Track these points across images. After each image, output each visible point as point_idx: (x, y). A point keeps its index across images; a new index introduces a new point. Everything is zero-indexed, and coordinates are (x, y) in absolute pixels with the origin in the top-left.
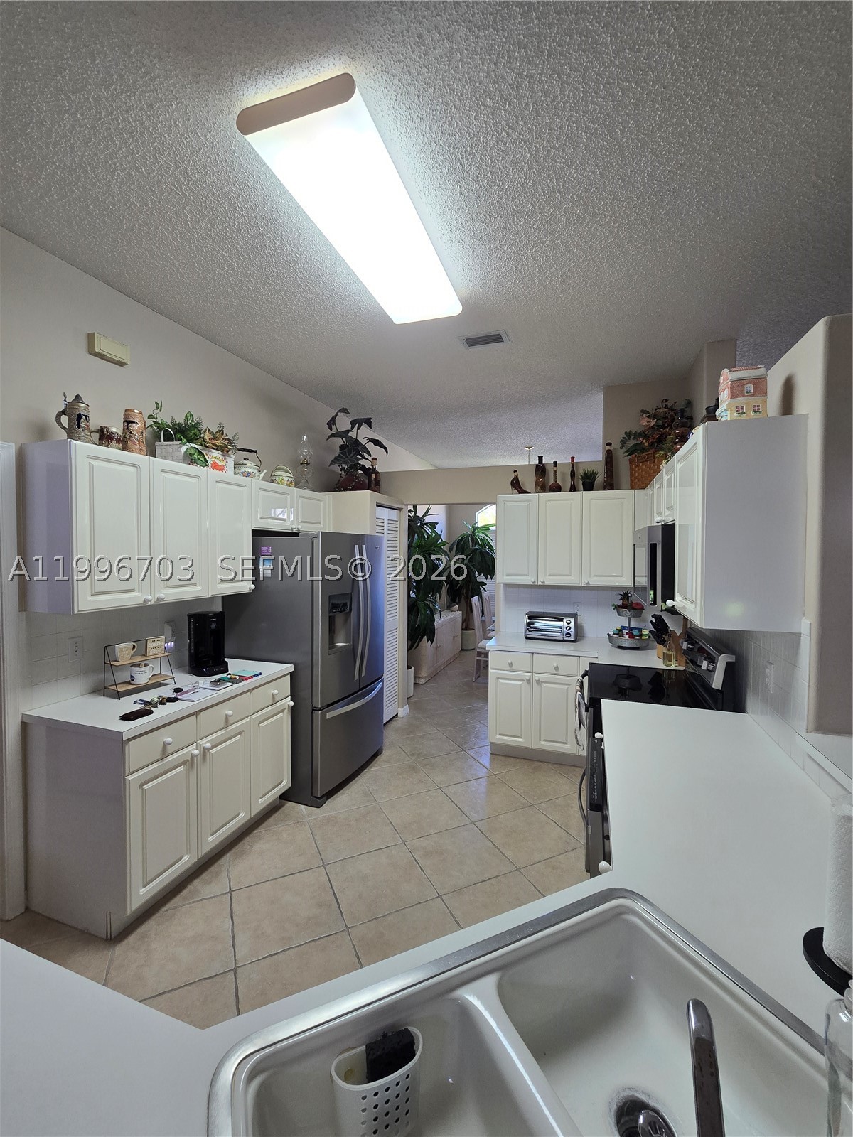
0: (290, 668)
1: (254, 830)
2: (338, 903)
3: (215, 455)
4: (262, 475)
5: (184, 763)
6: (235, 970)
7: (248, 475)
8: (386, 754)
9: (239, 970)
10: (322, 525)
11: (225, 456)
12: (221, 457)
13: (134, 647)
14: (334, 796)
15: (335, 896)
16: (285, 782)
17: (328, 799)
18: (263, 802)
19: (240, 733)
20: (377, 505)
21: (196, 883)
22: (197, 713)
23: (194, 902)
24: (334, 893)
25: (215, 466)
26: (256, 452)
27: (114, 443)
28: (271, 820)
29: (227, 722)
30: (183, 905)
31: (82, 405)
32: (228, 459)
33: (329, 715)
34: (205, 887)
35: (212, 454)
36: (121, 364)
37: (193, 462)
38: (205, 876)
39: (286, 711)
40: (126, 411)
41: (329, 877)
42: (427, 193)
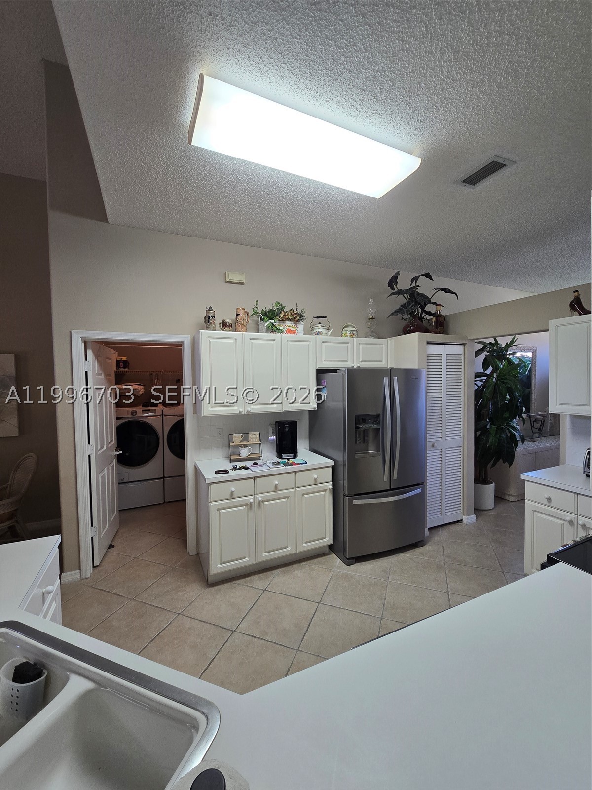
0: (332, 463)
1: (303, 562)
2: (306, 631)
3: (289, 325)
4: (329, 333)
5: (246, 505)
6: (233, 632)
7: (318, 333)
8: (427, 548)
9: (235, 633)
10: (384, 363)
11: (296, 324)
12: (293, 325)
13: (242, 437)
14: (363, 563)
15: (309, 626)
16: (327, 539)
17: (356, 562)
18: (305, 546)
19: (288, 497)
20: (428, 343)
21: (256, 576)
22: (254, 478)
23: (247, 586)
24: (310, 624)
25: (289, 331)
26: (326, 317)
27: (227, 328)
28: (316, 560)
29: (276, 489)
30: (243, 585)
31: (211, 311)
32: (299, 326)
33: (356, 502)
34: (258, 582)
35: (287, 325)
36: (242, 284)
37: (273, 331)
38: (262, 575)
39: (327, 491)
40: (237, 309)
41: (315, 612)
42: (314, 98)
